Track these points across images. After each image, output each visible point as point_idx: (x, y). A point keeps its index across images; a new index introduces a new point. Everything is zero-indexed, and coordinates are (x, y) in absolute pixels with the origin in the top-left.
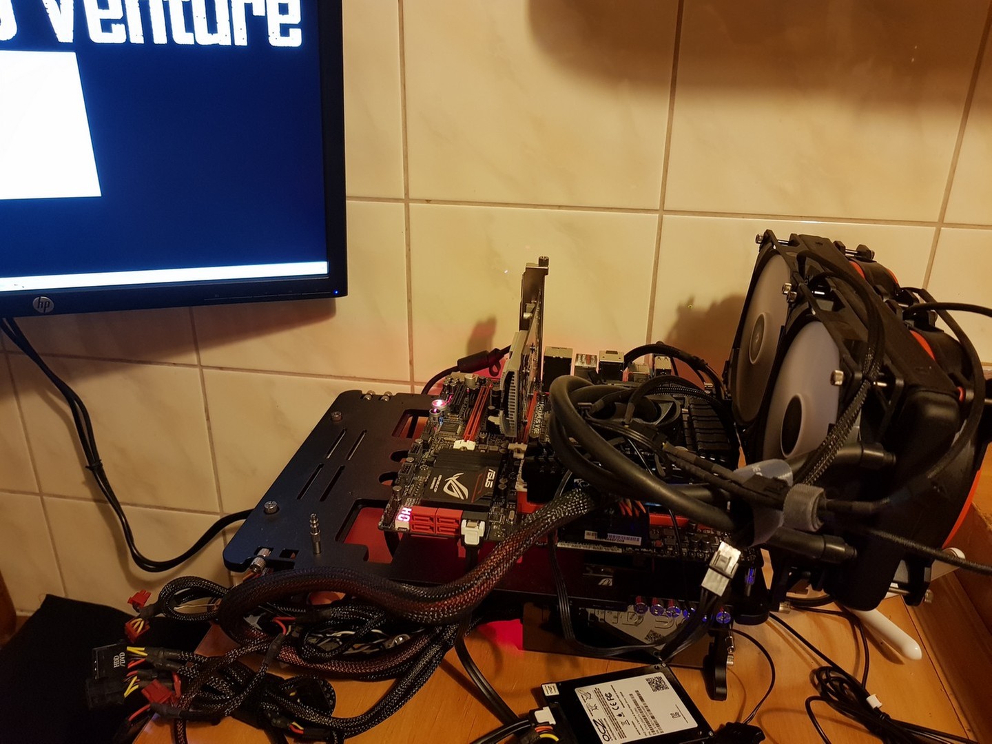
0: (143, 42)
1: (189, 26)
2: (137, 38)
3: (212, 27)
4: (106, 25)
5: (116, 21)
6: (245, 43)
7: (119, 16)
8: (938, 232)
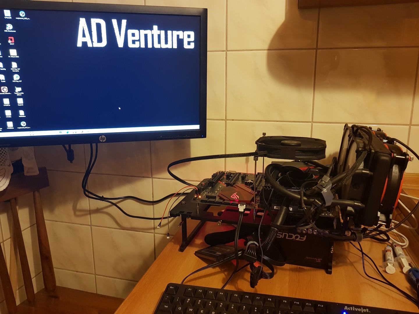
0: (144, 47)
1: (159, 42)
2: (143, 46)
3: (166, 42)
4: (134, 42)
5: (137, 41)
6: (176, 47)
7: (138, 39)
8: (410, 128)
